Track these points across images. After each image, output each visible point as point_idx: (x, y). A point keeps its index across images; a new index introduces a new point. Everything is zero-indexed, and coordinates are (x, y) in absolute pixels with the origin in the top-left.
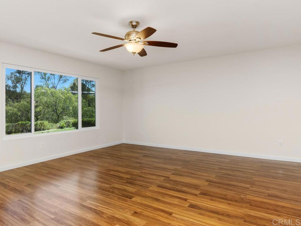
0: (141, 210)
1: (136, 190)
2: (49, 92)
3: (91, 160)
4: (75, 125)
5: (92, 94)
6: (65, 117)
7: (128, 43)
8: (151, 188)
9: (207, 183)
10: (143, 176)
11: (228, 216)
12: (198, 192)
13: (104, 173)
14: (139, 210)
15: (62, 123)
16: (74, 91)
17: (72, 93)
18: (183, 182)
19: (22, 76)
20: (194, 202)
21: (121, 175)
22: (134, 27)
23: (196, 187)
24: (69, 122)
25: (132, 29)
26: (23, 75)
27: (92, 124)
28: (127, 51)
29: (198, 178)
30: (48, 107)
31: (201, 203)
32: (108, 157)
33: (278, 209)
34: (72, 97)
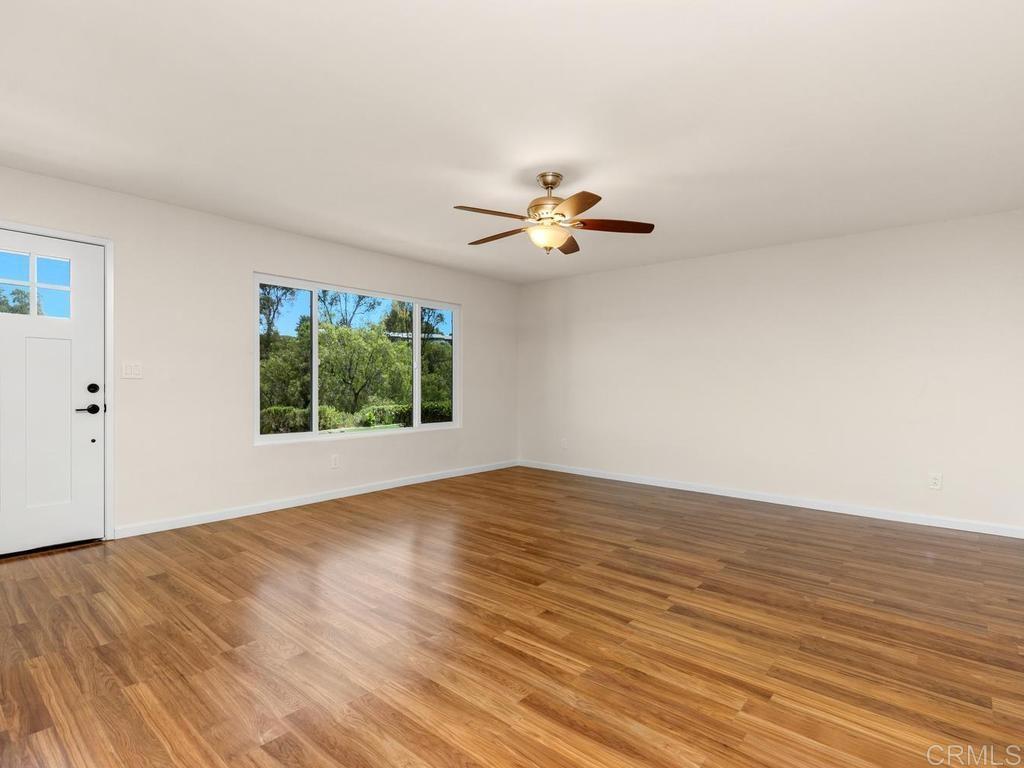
0: (558, 608)
1: (549, 568)
2: (335, 335)
3: (445, 501)
4: (405, 419)
5: (437, 339)
6: (371, 398)
7: (534, 225)
8: (582, 567)
9: (722, 566)
10: (564, 540)
11: (763, 635)
12: (695, 583)
13: (476, 530)
14: (555, 609)
15: (367, 412)
16: (394, 332)
17: (390, 338)
18: (661, 560)
19: (269, 293)
20: (684, 603)
21: (514, 535)
22: (550, 186)
23: (692, 572)
24: (384, 412)
25: (544, 193)
26: (272, 291)
27: (444, 416)
28: (532, 243)
29: (701, 554)
30: (332, 372)
31: (699, 606)
32: (483, 496)
33: (893, 631)
34: (390, 348)
